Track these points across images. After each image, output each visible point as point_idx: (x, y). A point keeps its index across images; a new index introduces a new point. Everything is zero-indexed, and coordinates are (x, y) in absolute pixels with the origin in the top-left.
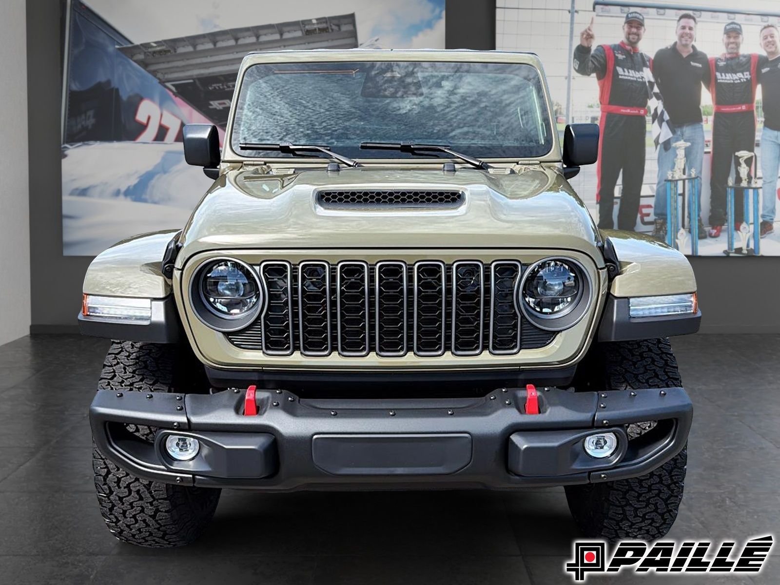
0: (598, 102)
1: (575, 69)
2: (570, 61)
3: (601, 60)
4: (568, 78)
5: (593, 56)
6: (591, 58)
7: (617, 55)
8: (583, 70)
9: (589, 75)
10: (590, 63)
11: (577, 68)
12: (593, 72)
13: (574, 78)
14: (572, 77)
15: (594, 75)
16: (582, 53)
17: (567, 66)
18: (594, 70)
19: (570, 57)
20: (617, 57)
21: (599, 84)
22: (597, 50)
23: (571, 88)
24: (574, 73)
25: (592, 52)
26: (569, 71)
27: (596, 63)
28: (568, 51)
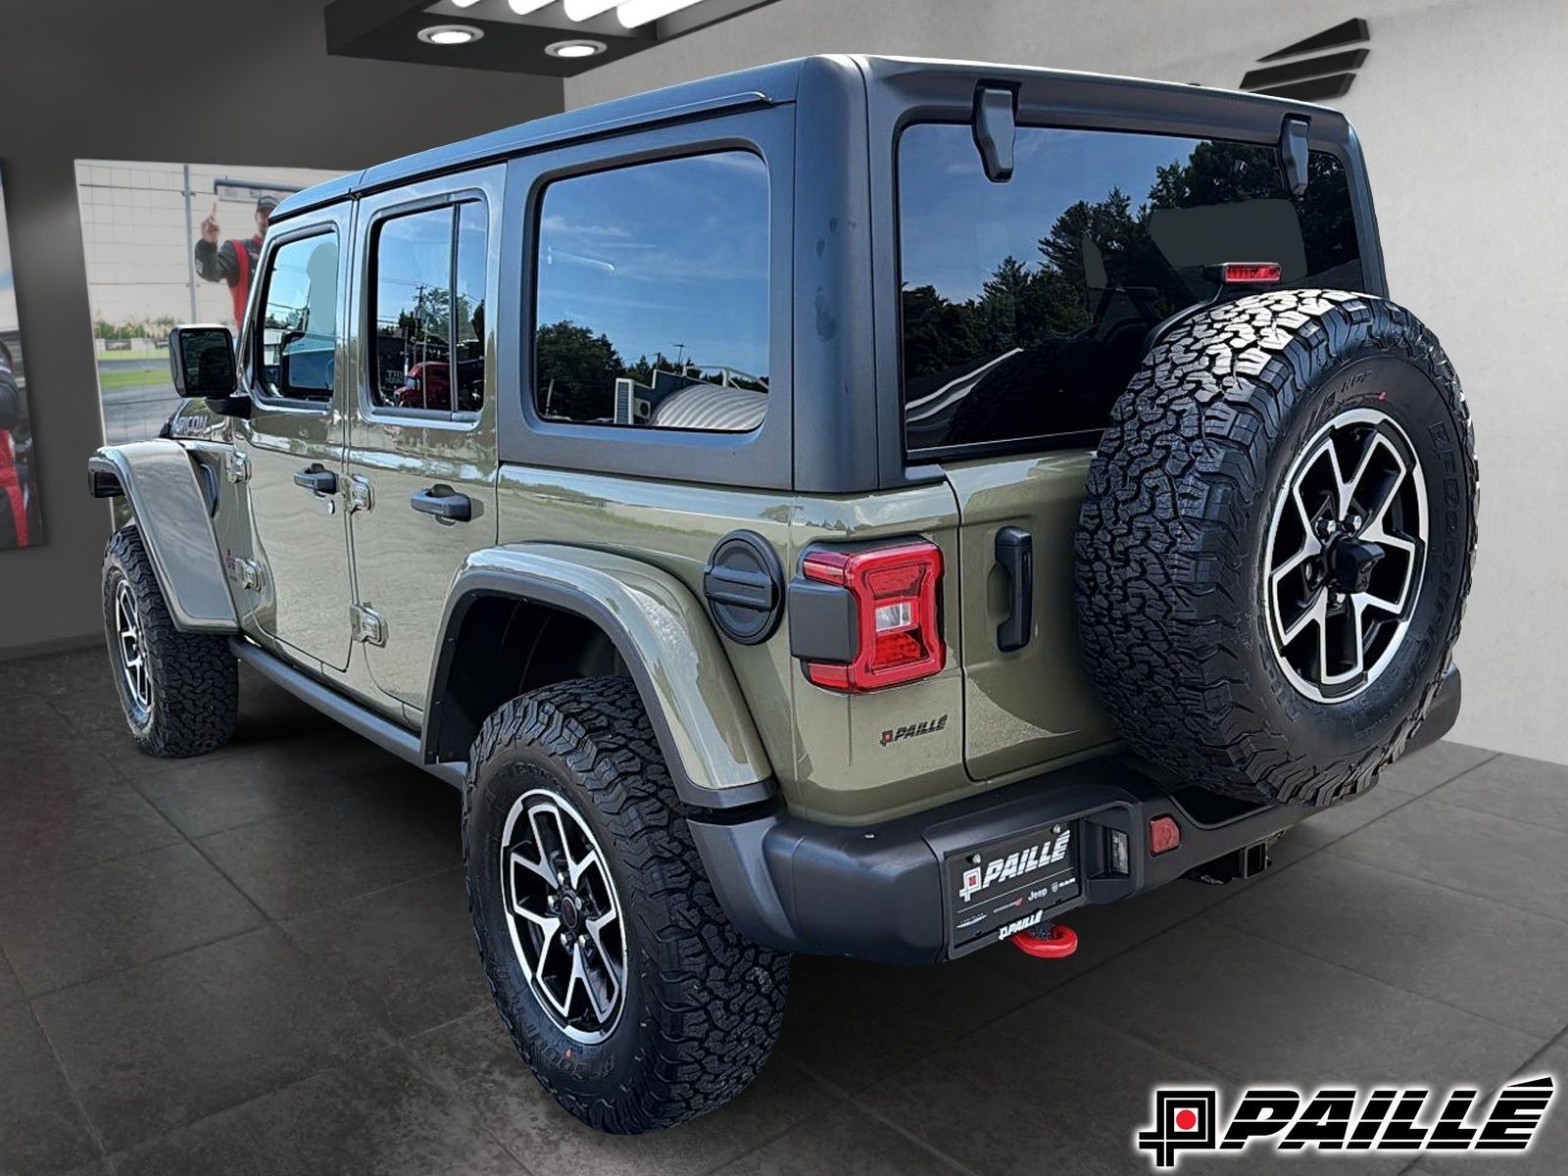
0: (233, 317)
1: (198, 272)
2: (190, 262)
3: (232, 261)
4: (191, 285)
5: (220, 256)
6: (218, 258)
7: (251, 254)
8: (209, 274)
9: (218, 281)
10: (218, 265)
11: (201, 271)
12: (223, 276)
13: (198, 286)
14: (195, 285)
15: (224, 281)
16: (205, 251)
17: (187, 268)
18: (224, 274)
19: (190, 256)
20: (252, 257)
21: (232, 293)
22: (224, 247)
23: (196, 298)
24: (198, 279)
25: (219, 250)
26: (192, 276)
27: (225, 265)
28: (186, 248)
